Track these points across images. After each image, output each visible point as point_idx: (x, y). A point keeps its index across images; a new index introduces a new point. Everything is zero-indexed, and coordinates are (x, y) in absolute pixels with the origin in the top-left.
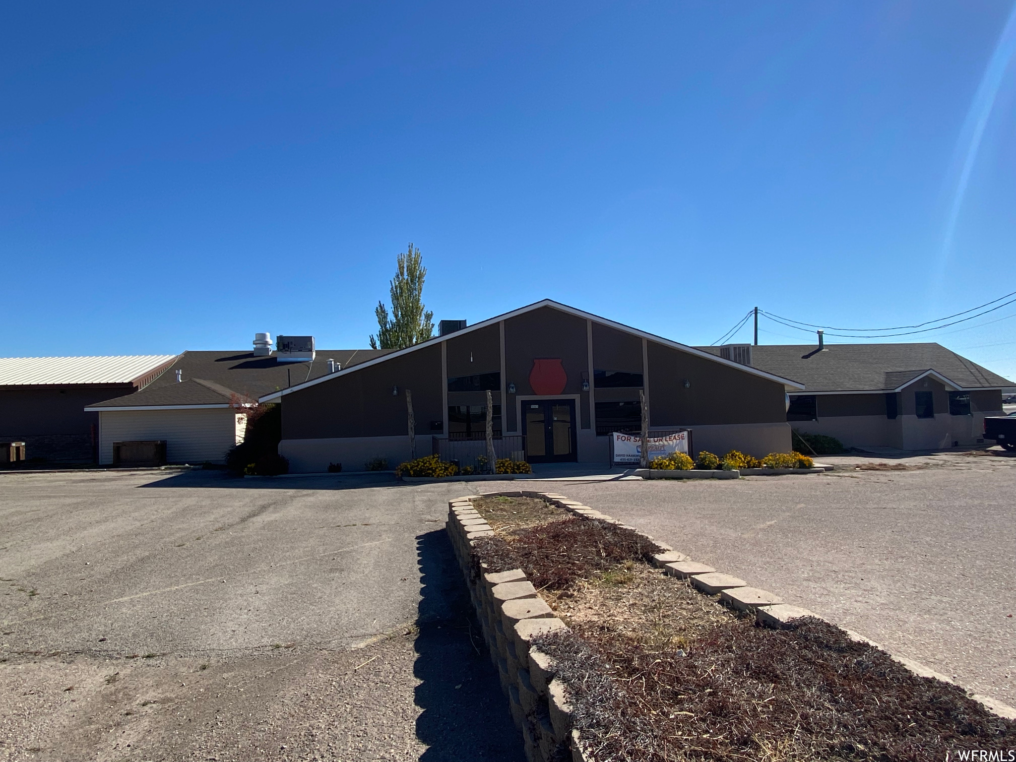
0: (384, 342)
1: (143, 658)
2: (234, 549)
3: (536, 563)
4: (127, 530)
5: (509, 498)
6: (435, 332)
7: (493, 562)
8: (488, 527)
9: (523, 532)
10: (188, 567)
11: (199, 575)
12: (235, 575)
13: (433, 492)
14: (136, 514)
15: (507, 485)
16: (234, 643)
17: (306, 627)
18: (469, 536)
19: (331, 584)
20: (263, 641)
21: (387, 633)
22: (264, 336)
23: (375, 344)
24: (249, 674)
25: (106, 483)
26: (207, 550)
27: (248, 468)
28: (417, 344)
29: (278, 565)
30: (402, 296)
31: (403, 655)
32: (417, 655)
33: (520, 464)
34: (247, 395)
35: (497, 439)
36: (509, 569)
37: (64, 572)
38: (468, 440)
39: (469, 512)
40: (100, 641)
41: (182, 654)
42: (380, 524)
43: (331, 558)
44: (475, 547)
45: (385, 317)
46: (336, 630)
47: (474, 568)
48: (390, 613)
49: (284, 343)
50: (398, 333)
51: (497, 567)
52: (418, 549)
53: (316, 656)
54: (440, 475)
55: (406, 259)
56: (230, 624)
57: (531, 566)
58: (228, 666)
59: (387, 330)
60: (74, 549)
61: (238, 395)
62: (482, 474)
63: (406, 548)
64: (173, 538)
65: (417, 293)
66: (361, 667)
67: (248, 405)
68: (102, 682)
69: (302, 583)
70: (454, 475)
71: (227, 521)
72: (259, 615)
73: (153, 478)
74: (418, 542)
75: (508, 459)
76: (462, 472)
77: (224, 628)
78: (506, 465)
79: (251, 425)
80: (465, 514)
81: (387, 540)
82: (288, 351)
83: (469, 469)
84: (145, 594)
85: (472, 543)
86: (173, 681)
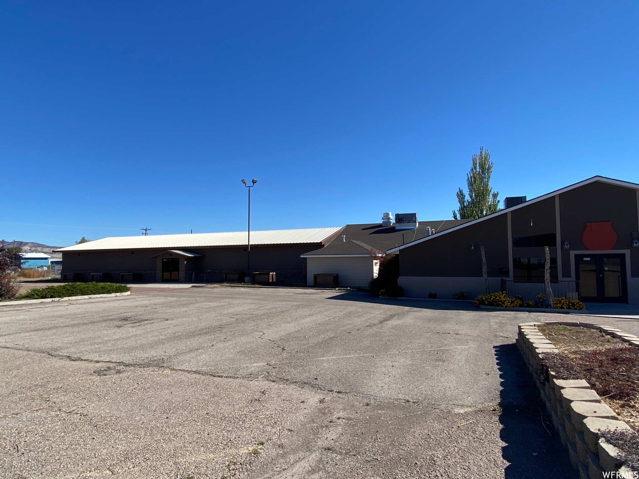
0: (462, 215)
1: (336, 392)
2: (377, 338)
3: (598, 377)
4: (323, 321)
5: (568, 327)
6: (501, 206)
7: (559, 372)
8: (552, 346)
9: (583, 353)
10: (354, 345)
11: (360, 351)
12: (379, 354)
13: (503, 317)
14: (326, 313)
15: (563, 317)
16: (383, 394)
17: (424, 393)
18: (537, 351)
19: (438, 369)
20: (399, 396)
21: (479, 407)
22: (388, 214)
23: (456, 216)
24: (393, 414)
25: (311, 295)
26: (363, 337)
27: (381, 292)
28: (486, 215)
29: (403, 352)
30: (476, 183)
31: (491, 424)
32: (501, 426)
33: (574, 302)
34: (379, 250)
35: (553, 282)
36: (574, 379)
37: (296, 340)
38: (529, 282)
39: (536, 333)
40: (315, 379)
41: (356, 394)
42: (466, 335)
43: (436, 352)
44: (543, 359)
45: (463, 198)
46: (444, 398)
47: (543, 374)
48: (479, 394)
49: (400, 218)
50: (473, 208)
51: (564, 376)
52: (496, 355)
53: (432, 412)
54: (508, 306)
55: (478, 158)
56: (380, 382)
57: (594, 379)
58: (380, 406)
59: (464, 207)
60: (299, 329)
61: (374, 249)
62: (541, 308)
63: (487, 353)
64: (345, 328)
65: (486, 180)
66: (463, 425)
67: (380, 255)
68: (317, 402)
69: (419, 365)
70: (519, 307)
71: (372, 322)
72: (395, 380)
73: (333, 294)
74: (496, 350)
75: (564, 298)
76: (526, 305)
77: (377, 384)
78: (562, 302)
79: (382, 267)
80: (532, 335)
81: (472, 346)
82: (401, 223)
83: (531, 303)
84: (334, 357)
85: (540, 356)
86: (352, 408)
